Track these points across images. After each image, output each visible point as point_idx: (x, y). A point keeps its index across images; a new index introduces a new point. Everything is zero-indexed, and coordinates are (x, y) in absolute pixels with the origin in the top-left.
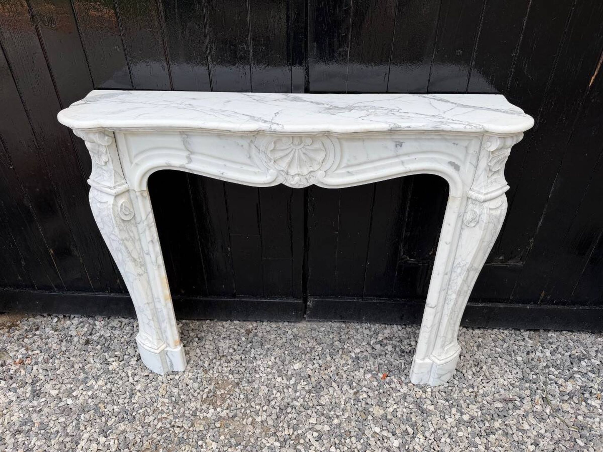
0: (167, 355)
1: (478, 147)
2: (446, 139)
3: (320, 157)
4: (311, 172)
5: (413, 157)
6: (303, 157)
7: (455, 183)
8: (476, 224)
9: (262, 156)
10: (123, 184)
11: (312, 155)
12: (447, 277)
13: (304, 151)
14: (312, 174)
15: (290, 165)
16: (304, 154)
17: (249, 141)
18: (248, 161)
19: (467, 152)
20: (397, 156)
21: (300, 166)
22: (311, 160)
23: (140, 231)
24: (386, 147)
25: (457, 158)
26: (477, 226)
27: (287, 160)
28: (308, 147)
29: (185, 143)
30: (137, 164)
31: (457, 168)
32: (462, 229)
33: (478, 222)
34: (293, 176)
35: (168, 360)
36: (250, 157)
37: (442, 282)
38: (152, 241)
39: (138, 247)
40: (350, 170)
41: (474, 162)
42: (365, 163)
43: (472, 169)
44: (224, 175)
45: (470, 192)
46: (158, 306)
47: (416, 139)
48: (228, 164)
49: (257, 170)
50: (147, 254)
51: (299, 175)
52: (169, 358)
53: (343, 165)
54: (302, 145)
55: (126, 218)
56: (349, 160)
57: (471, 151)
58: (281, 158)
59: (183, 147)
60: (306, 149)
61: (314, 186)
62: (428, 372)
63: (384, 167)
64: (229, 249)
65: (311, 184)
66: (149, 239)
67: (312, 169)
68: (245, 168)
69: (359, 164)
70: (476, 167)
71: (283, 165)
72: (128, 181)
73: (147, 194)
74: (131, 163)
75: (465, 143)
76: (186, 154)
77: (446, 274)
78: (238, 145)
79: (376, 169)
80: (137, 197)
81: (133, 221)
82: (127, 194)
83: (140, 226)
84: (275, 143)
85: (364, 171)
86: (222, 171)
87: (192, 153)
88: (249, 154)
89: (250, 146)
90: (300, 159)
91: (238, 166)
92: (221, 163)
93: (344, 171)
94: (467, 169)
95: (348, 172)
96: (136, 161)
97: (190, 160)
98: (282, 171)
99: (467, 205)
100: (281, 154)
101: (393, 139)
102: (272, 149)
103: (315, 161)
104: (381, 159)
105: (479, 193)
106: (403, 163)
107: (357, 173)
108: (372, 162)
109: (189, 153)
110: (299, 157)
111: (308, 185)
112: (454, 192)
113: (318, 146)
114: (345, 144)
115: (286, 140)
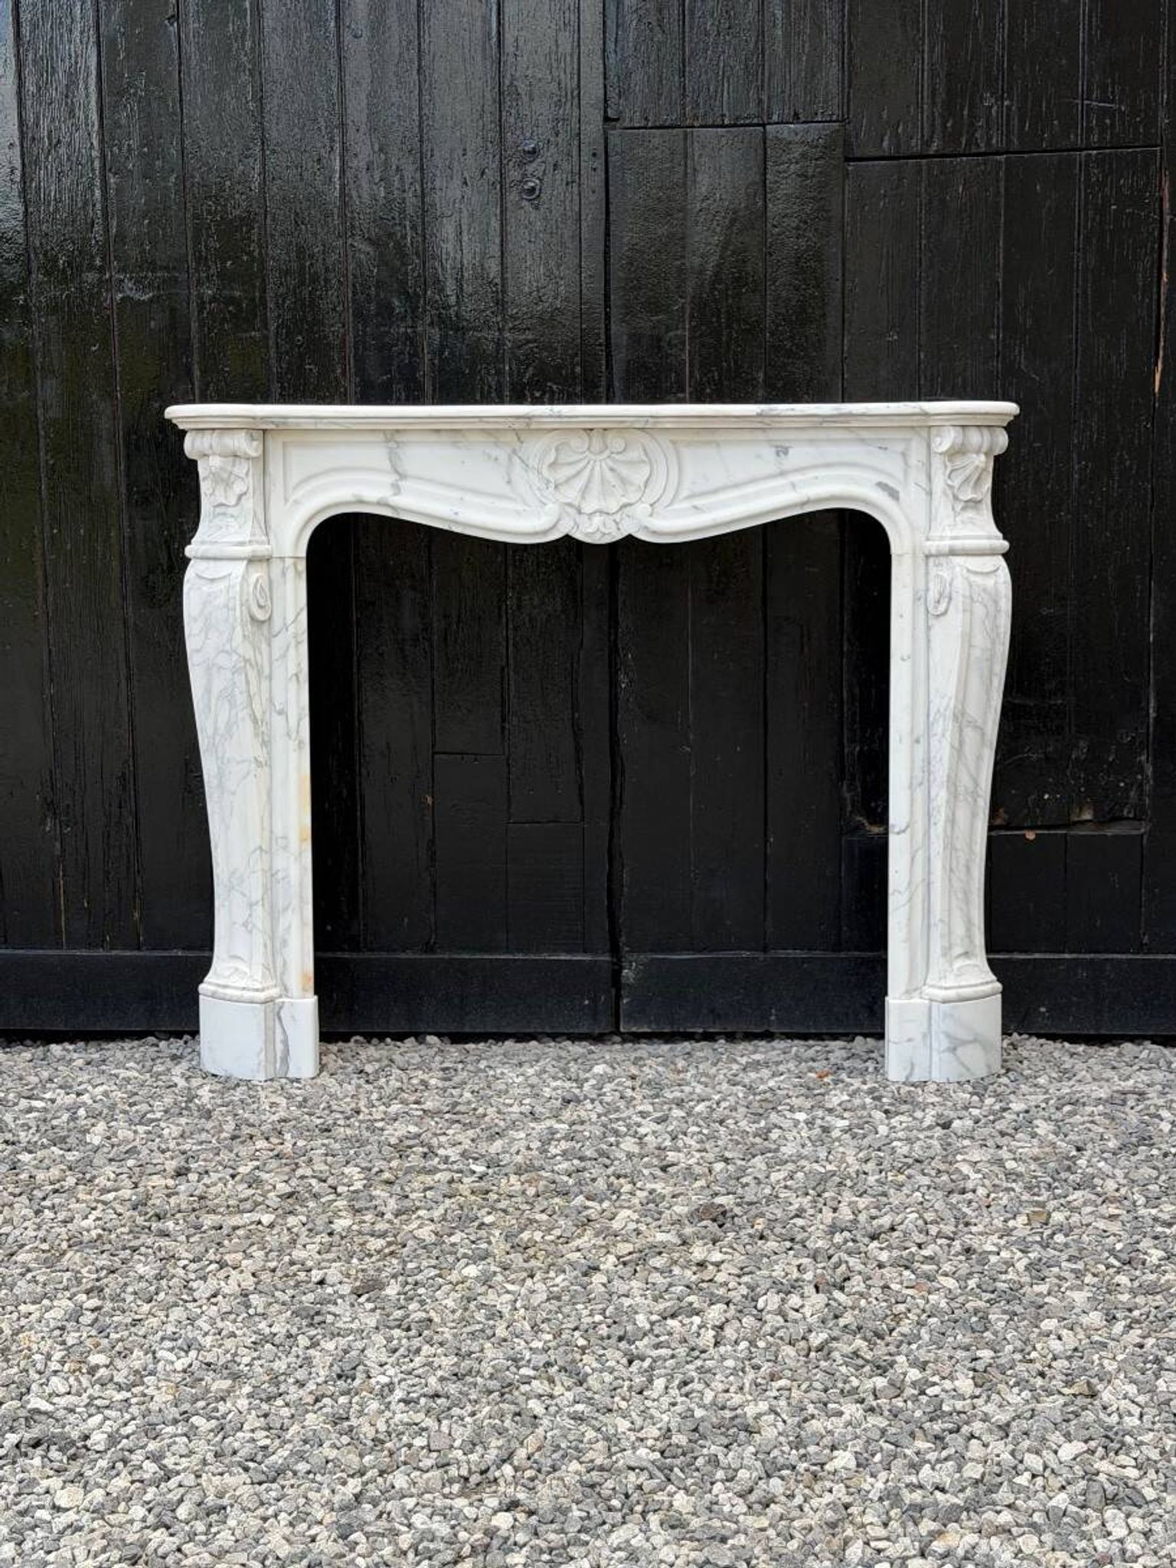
0: (280, 1019)
1: (924, 451)
2: (863, 441)
3: (639, 476)
4: (625, 506)
5: (811, 474)
6: (609, 475)
7: (894, 523)
8: (949, 603)
9: (533, 476)
10: (262, 543)
11: (624, 471)
12: (920, 750)
13: (611, 464)
14: (626, 510)
15: (585, 491)
16: (612, 470)
17: (509, 451)
18: (507, 490)
19: (906, 463)
20: (782, 474)
21: (605, 493)
22: (624, 481)
23: (276, 654)
24: (759, 456)
25: (890, 475)
26: (951, 608)
27: (580, 483)
28: (617, 457)
29: (392, 456)
30: (296, 502)
31: (894, 494)
32: (928, 628)
33: (950, 599)
34: (591, 515)
35: (279, 1037)
36: (509, 482)
37: (913, 761)
38: (297, 675)
39: (265, 695)
40: (698, 502)
41: (924, 482)
42: (725, 488)
43: (923, 495)
44: (461, 518)
45: (929, 543)
46: (279, 863)
47: (811, 441)
48: (468, 497)
49: (520, 507)
50: (281, 713)
51: (601, 512)
52: (284, 1031)
53: (685, 493)
54: (607, 453)
55: (260, 615)
56: (694, 483)
57: (913, 460)
58: (568, 480)
59: (387, 465)
60: (615, 461)
61: (630, 538)
62: (924, 1036)
63: (758, 495)
64: (430, 800)
65: (625, 534)
66: (292, 670)
67: (625, 500)
68: (500, 503)
69: (715, 491)
70: (930, 493)
71: (572, 494)
72: (272, 538)
73: (302, 566)
74: (286, 500)
75: (900, 447)
76: (390, 478)
77: (918, 741)
78: (489, 457)
79: (745, 498)
80: (284, 574)
81: (265, 627)
82: (265, 565)
83: (278, 643)
84: (557, 450)
85: (724, 504)
86: (455, 509)
87: (403, 476)
88: (508, 474)
89: (510, 459)
90: (603, 480)
91: (485, 501)
92: (455, 494)
93: (686, 504)
94: (912, 494)
95: (695, 507)
96: (298, 495)
98: (570, 505)
99: (927, 573)
101: (770, 441)
102: (552, 459)
103: (632, 484)
104: (753, 481)
105: (942, 538)
106: (793, 486)
107: (710, 508)
108: (736, 486)
109: (396, 477)
111: (618, 536)
112: (898, 546)
113: (635, 454)
114: (686, 452)
115: (578, 442)
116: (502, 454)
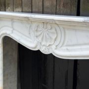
3: (54, 37)
9: (33, 33)
14: (50, 46)
17: (30, 26)
18: (29, 36)
21: (46, 41)
28: (49, 31)
29: (12, 24)
36: (30, 34)
40: (69, 48)
48: (23, 36)
53: (65, 44)
54: (47, 29)
56: (68, 42)
59: (11, 26)
65: (50, 53)
68: (28, 39)
69: (74, 45)
76: (12, 29)
84: (37, 27)
85: (75, 50)
87: (14, 29)
88: (29, 32)
89: (30, 28)
93: (65, 48)
95: (67, 49)
97: (12, 33)
98: (39, 42)
100: (39, 33)
110: (46, 36)
113: (53, 30)
114: (67, 32)
115: (41, 25)
116: (28, 26)
